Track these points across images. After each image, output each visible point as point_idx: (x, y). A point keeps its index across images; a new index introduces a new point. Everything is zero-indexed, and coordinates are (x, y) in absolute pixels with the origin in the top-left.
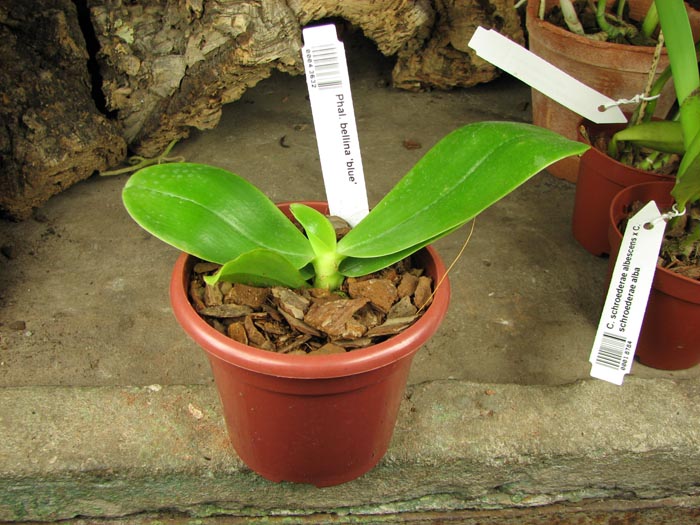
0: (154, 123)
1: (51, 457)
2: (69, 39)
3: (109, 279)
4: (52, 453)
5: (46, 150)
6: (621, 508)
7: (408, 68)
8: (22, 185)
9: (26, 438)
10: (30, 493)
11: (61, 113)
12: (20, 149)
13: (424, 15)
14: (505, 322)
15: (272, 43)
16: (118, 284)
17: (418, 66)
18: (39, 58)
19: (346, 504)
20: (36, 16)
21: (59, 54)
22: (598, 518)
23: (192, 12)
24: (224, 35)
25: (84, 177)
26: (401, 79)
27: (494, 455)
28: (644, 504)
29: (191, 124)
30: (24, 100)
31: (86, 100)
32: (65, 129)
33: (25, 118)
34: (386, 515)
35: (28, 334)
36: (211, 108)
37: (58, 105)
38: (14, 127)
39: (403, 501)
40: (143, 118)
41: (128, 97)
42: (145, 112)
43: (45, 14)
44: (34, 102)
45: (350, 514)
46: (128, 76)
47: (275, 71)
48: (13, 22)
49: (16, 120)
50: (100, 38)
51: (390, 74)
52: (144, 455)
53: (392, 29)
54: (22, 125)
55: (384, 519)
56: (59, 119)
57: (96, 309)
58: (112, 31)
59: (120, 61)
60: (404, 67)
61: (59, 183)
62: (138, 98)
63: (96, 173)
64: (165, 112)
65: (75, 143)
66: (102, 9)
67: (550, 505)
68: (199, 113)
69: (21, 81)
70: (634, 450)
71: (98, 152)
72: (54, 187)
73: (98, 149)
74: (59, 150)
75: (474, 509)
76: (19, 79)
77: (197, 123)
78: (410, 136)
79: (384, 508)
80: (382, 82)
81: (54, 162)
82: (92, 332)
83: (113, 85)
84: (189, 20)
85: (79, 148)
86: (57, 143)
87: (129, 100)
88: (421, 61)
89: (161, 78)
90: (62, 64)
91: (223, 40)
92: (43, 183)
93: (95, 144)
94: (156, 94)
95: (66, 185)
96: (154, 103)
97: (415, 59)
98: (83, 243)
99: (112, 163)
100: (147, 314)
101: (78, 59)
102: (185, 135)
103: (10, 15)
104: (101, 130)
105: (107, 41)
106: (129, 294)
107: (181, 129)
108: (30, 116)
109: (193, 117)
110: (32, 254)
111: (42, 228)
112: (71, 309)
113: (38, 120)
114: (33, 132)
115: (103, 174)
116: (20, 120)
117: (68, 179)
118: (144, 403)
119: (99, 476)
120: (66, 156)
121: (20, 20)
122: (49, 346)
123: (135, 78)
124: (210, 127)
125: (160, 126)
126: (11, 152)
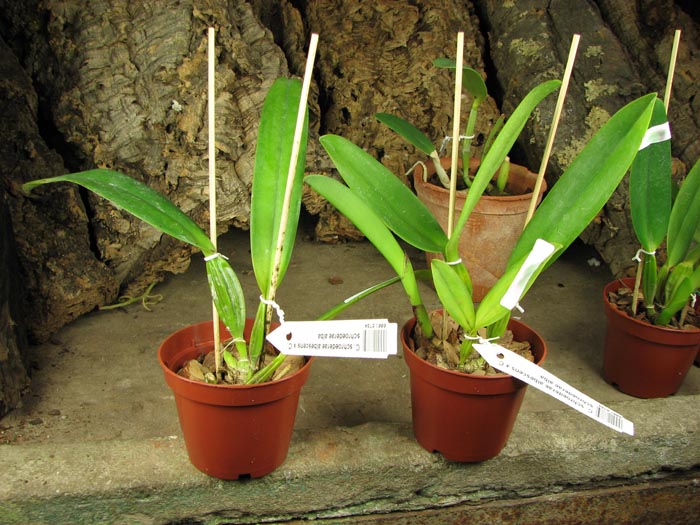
0: (139, 269)
1: (107, 481)
2: (77, 207)
3: (118, 380)
4: (107, 478)
5: (64, 288)
6: (508, 504)
7: (328, 225)
8: (46, 315)
9: (86, 471)
10: (91, 510)
11: (74, 261)
12: (45, 287)
15: (230, 206)
16: (126, 383)
17: (336, 223)
18: (53, 222)
19: (315, 508)
20: (53, 191)
21: (69, 218)
22: (494, 514)
23: (170, 185)
24: (195, 201)
25: (88, 310)
26: (323, 234)
27: (415, 463)
28: (525, 501)
29: (167, 269)
30: (46, 251)
31: (88, 253)
32: (78, 272)
33: (48, 264)
34: (343, 517)
35: (64, 417)
36: (183, 257)
37: (71, 255)
38: (39, 271)
39: (354, 505)
40: (129, 266)
41: (119, 250)
42: (132, 261)
43: (59, 189)
44: (54, 253)
45: (317, 519)
46: (118, 233)
47: (232, 227)
48: (34, 196)
49: (41, 265)
50: (97, 207)
51: (314, 231)
52: (174, 475)
54: (47, 270)
55: (341, 521)
56: (73, 265)
57: (112, 399)
59: (114, 223)
60: (325, 223)
61: (71, 314)
62: (127, 251)
63: (97, 308)
64: (149, 261)
65: (86, 282)
67: (458, 505)
68: (174, 261)
69: (43, 237)
70: (509, 455)
71: (101, 290)
72: (67, 317)
73: (101, 288)
74: (74, 288)
75: (404, 511)
76: (42, 236)
77: (172, 269)
78: (333, 275)
79: (341, 512)
80: (308, 237)
81: (71, 296)
82: (113, 414)
83: (107, 242)
84: (168, 192)
85: (89, 286)
86: (72, 282)
87: (120, 253)
89: (146, 235)
90: (71, 225)
91: (193, 205)
92: (61, 313)
93: (99, 283)
94: (141, 248)
95: (76, 316)
96: (138, 255)
97: (333, 217)
98: (94, 358)
99: (109, 300)
100: (151, 401)
101: (83, 222)
102: (161, 279)
104: (104, 273)
105: (101, 209)
106: (135, 389)
107: (159, 274)
108: (52, 262)
109: (169, 264)
110: (53, 366)
111: (59, 349)
112: (92, 401)
113: (58, 265)
114: (54, 274)
115: (101, 308)
116: (44, 266)
117: (78, 311)
118: (167, 446)
119: (142, 492)
120: (79, 292)
121: (40, 195)
122: (82, 424)
123: (124, 235)
124: (181, 271)
125: (144, 271)
126: (38, 290)
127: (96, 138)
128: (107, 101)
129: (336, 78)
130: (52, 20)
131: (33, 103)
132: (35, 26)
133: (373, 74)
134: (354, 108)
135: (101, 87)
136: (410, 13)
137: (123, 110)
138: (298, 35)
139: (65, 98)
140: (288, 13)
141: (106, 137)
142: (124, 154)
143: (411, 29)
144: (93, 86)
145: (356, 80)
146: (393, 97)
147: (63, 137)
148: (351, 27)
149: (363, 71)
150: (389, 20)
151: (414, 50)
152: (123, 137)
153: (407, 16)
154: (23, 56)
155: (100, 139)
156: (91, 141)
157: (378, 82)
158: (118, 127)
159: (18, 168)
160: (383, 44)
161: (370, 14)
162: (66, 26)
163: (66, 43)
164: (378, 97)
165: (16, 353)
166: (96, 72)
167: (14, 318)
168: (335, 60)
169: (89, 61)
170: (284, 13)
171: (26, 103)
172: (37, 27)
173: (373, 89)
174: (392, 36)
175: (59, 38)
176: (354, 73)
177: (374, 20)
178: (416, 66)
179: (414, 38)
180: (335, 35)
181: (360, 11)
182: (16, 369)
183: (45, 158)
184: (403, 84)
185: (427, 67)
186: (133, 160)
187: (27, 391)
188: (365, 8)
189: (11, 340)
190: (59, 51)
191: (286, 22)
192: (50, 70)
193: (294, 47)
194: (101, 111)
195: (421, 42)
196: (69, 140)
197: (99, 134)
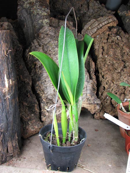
2: (37, 109)
5: (31, 128)
8: (27, 134)
12: (27, 127)
13: (99, 107)
14: (110, 166)
17: (99, 115)
18: (31, 112)
20: (32, 105)
21: (35, 111)
25: (37, 133)
26: (96, 117)
31: (39, 119)
35: (26, 160)
37: (34, 120)
41: (46, 119)
42: (48, 122)
43: (34, 104)
44: (30, 119)
48: (28, 106)
49: (27, 122)
50: (42, 108)
51: (94, 116)
53: (93, 109)
56: (34, 123)
57: (38, 156)
58: (44, 107)
59: (45, 113)
60: (96, 115)
66: (43, 103)
72: (32, 134)
74: (33, 128)
76: (28, 115)
78: (96, 128)
81: (33, 130)
83: (43, 117)
85: (37, 128)
88: (100, 114)
90: (35, 113)
92: (30, 133)
93: (40, 127)
97: (98, 113)
98: (36, 145)
101: (38, 112)
103: (28, 104)
104: (41, 125)
110: (27, 146)
111: (29, 141)
112: (33, 156)
113: (31, 123)
114: (30, 125)
116: (28, 122)
117: (34, 133)
120: (35, 129)
122: (30, 162)
123: (47, 116)
126: (25, 128)
127: (43, 93)
128: (46, 84)
129: (102, 78)
130: (37, 66)
131: (31, 84)
132: (33, 66)
133: (112, 78)
134: (106, 86)
135: (45, 81)
136: (122, 64)
137: (50, 86)
138: (93, 69)
139: (37, 83)
140: (92, 63)
141: (45, 93)
142: (49, 97)
143: (121, 68)
144: (44, 81)
145: (107, 80)
146: (116, 84)
147: (36, 92)
148: (107, 66)
149: (109, 77)
150: (117, 65)
151: (122, 73)
152: (49, 93)
153: (121, 64)
154: (30, 73)
155: (44, 93)
156: (42, 93)
157: (113, 80)
158: (48, 91)
159: (25, 99)
160: (114, 71)
161: (112, 63)
162: (39, 67)
163: (39, 71)
164: (112, 84)
165: (17, 144)
166: (45, 78)
167: (18, 136)
168: (103, 74)
169: (43, 75)
170: (90, 63)
171: (29, 84)
172: (33, 67)
173: (111, 82)
174: (117, 69)
175: (38, 69)
176: (107, 78)
177: (113, 65)
178: (122, 77)
179: (122, 70)
180: (103, 68)
181: (110, 62)
182: (17, 148)
183: (31, 97)
184: (119, 81)
185: (125, 78)
186: (51, 99)
187: (19, 153)
188: (111, 62)
189: (16, 141)
190: (37, 72)
191: (91, 65)
192: (35, 76)
193: (92, 72)
194: (45, 87)
195: (124, 71)
196: (37, 92)
197: (44, 92)
